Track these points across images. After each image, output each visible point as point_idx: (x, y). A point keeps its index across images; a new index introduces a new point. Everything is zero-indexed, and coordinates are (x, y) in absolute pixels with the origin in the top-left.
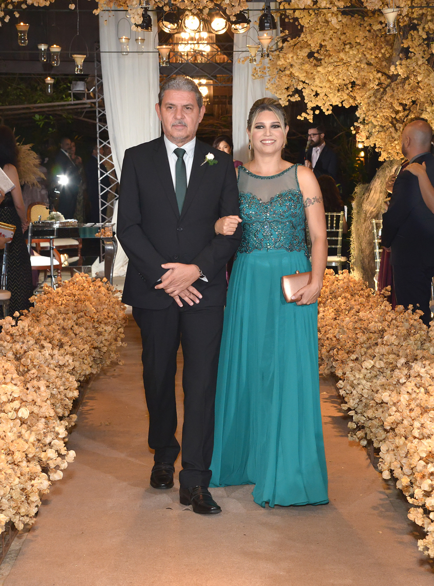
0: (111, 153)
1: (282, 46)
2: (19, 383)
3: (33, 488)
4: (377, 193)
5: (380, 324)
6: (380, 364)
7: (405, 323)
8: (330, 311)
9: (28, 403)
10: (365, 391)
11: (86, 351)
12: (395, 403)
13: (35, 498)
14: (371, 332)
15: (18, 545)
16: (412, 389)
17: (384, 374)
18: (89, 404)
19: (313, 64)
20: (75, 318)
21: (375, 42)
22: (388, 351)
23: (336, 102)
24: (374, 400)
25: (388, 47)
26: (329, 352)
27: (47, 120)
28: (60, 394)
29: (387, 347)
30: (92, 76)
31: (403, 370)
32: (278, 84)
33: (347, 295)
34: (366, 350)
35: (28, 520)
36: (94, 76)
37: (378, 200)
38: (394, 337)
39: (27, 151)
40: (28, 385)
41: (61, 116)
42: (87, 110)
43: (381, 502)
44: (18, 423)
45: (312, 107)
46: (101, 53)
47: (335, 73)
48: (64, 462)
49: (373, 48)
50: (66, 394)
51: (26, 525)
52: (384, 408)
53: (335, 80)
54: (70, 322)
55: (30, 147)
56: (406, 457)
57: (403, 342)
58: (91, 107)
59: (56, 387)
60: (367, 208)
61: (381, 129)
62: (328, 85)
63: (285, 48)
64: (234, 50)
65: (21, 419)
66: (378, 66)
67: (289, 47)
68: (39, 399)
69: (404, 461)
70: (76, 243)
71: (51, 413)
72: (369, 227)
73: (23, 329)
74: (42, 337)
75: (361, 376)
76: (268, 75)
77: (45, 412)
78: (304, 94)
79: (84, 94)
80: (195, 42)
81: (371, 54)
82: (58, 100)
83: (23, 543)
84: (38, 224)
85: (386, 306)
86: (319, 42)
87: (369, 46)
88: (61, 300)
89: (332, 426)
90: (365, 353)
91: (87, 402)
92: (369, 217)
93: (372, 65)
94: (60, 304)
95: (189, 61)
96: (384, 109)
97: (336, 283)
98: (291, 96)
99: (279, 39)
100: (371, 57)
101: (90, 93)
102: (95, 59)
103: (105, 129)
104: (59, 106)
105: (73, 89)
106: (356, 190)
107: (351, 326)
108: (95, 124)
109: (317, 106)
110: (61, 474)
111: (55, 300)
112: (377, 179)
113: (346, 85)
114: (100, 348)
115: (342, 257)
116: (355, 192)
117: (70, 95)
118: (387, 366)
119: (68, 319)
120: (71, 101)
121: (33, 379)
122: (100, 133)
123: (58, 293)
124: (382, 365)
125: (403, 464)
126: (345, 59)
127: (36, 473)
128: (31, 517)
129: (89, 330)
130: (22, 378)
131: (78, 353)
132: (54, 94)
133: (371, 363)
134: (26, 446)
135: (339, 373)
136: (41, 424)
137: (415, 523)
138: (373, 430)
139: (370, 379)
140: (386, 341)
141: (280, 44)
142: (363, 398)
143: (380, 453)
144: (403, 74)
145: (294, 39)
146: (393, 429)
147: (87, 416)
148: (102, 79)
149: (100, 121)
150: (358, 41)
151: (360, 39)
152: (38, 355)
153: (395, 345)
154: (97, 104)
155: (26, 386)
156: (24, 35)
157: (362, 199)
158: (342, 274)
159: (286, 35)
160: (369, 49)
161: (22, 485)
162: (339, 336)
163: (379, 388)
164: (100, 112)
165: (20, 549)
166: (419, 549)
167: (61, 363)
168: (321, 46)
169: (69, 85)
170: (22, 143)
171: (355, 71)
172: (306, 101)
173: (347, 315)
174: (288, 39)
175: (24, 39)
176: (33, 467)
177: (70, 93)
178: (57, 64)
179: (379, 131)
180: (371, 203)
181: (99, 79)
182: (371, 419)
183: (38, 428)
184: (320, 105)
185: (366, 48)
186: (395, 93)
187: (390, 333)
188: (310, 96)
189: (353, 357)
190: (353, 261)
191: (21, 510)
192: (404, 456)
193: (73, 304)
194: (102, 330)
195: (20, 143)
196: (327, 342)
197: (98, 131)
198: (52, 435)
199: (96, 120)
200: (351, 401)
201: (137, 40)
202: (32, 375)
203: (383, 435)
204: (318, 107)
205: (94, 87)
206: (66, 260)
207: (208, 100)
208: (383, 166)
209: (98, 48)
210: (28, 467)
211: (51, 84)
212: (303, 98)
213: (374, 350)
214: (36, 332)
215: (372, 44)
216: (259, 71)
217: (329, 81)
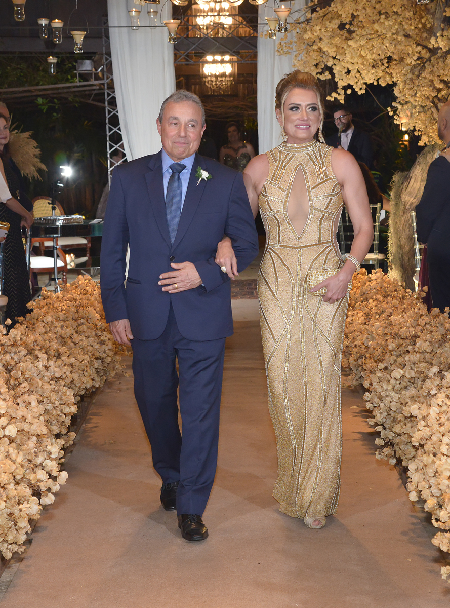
0: (122, 140)
1: (311, 17)
2: (8, 398)
3: (21, 513)
4: (417, 182)
5: (413, 329)
6: (410, 374)
7: (440, 328)
8: (360, 315)
9: (18, 420)
10: (393, 404)
11: (86, 361)
12: (424, 417)
13: (24, 524)
14: (402, 339)
15: (9, 576)
16: (443, 401)
17: (415, 385)
18: (92, 421)
19: (344, 38)
20: (75, 324)
21: (415, 11)
22: (420, 359)
23: (370, 79)
24: (402, 414)
25: (429, 17)
26: (357, 360)
27: (51, 104)
28: (56, 410)
29: (418, 355)
30: (99, 54)
31: (434, 380)
32: (305, 60)
33: (379, 297)
34: (395, 358)
35: (16, 549)
36: (103, 54)
37: (419, 190)
38: (428, 343)
39: (25, 139)
40: (19, 400)
41: (66, 99)
42: (96, 92)
43: (412, 527)
44: (6, 441)
45: (343, 86)
46: (110, 29)
47: (368, 47)
48: (56, 484)
49: (412, 18)
50: (62, 410)
51: (15, 554)
52: (413, 422)
53: (368, 55)
54: (68, 330)
55: (30, 135)
56: (435, 476)
57: (437, 349)
58: (100, 89)
59: (51, 402)
60: (406, 199)
61: (421, 110)
62: (360, 61)
63: (313, 19)
64: (259, 23)
65: (9, 437)
66: (418, 38)
67: (318, 18)
68: (30, 416)
69: (432, 481)
70: (84, 241)
71: (43, 430)
72: (409, 220)
73: (14, 338)
74: (36, 347)
75: (390, 387)
76: (294, 50)
77: (37, 430)
78: (335, 71)
79: (92, 74)
80: (216, 14)
81: (411, 25)
82: (61, 81)
83: (15, 573)
84: (39, 221)
85: (419, 309)
86: (351, 12)
87: (407, 16)
88: (61, 305)
89: (361, 443)
90: (395, 361)
91: (91, 419)
92: (409, 209)
93: (411, 37)
94: (60, 310)
95: (209, 35)
96: (422, 87)
97: (368, 283)
98: (321, 74)
99: (308, 9)
100: (410, 28)
101: (98, 73)
102: (103, 34)
103: (114, 114)
104: (63, 88)
105: (79, 69)
106: (394, 179)
107: (380, 331)
108: (104, 108)
109: (349, 84)
110: (53, 497)
111: (55, 306)
112: (418, 166)
113: (381, 60)
114: (103, 358)
115: (380, 255)
116: (393, 182)
117: (75, 76)
118: (418, 376)
119: (67, 327)
120: (77, 82)
121: (25, 393)
122: (109, 118)
123: (58, 298)
124: (413, 375)
125: (432, 484)
126: (379, 31)
127: (25, 496)
128: (19, 545)
129: (91, 339)
130: (12, 392)
131: (78, 364)
132: (59, 74)
133: (400, 373)
134: (14, 467)
135: (366, 384)
136: (32, 443)
137: (439, 548)
138: (402, 447)
139: (400, 391)
140: (418, 348)
141: (309, 15)
142: (391, 412)
143: (409, 473)
144: (445, 47)
145: (324, 9)
146: (422, 446)
147: (91, 434)
148: (111, 57)
149: (109, 104)
150: (395, 10)
151: (397, 7)
152: (30, 367)
153: (428, 353)
154: (106, 85)
155: (16, 401)
156: (21, 9)
157: (401, 189)
158: (375, 273)
159: (315, 5)
160: (408, 19)
161: (9, 510)
162: (367, 343)
163: (408, 400)
164: (109, 95)
165: (11, 581)
166: (443, 577)
167: (57, 375)
168: (353, 16)
169: (75, 64)
170: (20, 130)
171: (391, 45)
172: (336, 80)
173: (377, 319)
174: (317, 9)
175: (21, 14)
176: (21, 490)
177: (76, 74)
178: (59, 41)
179: (419, 112)
180: (410, 193)
181: (109, 58)
182: (399, 435)
183: (28, 447)
184: (352, 84)
185: (403, 18)
186: (435, 69)
187: (423, 339)
188: (341, 73)
189: (381, 366)
190: (391, 258)
191: (8, 537)
192: (433, 475)
193: (73, 309)
194: (105, 338)
195: (18, 131)
196: (355, 350)
197: (108, 116)
198: (45, 455)
199: (105, 103)
200: (378, 415)
201: (149, 12)
202: (23, 389)
203: (412, 452)
204: (350, 86)
205: (102, 67)
206: (72, 261)
207: (232, 78)
208: (424, 152)
209: (106, 22)
210: (15, 489)
211: (53, 63)
212: (333, 75)
213: (404, 358)
214: (30, 342)
215: (411, 13)
216: (284, 46)
217: (361, 56)
